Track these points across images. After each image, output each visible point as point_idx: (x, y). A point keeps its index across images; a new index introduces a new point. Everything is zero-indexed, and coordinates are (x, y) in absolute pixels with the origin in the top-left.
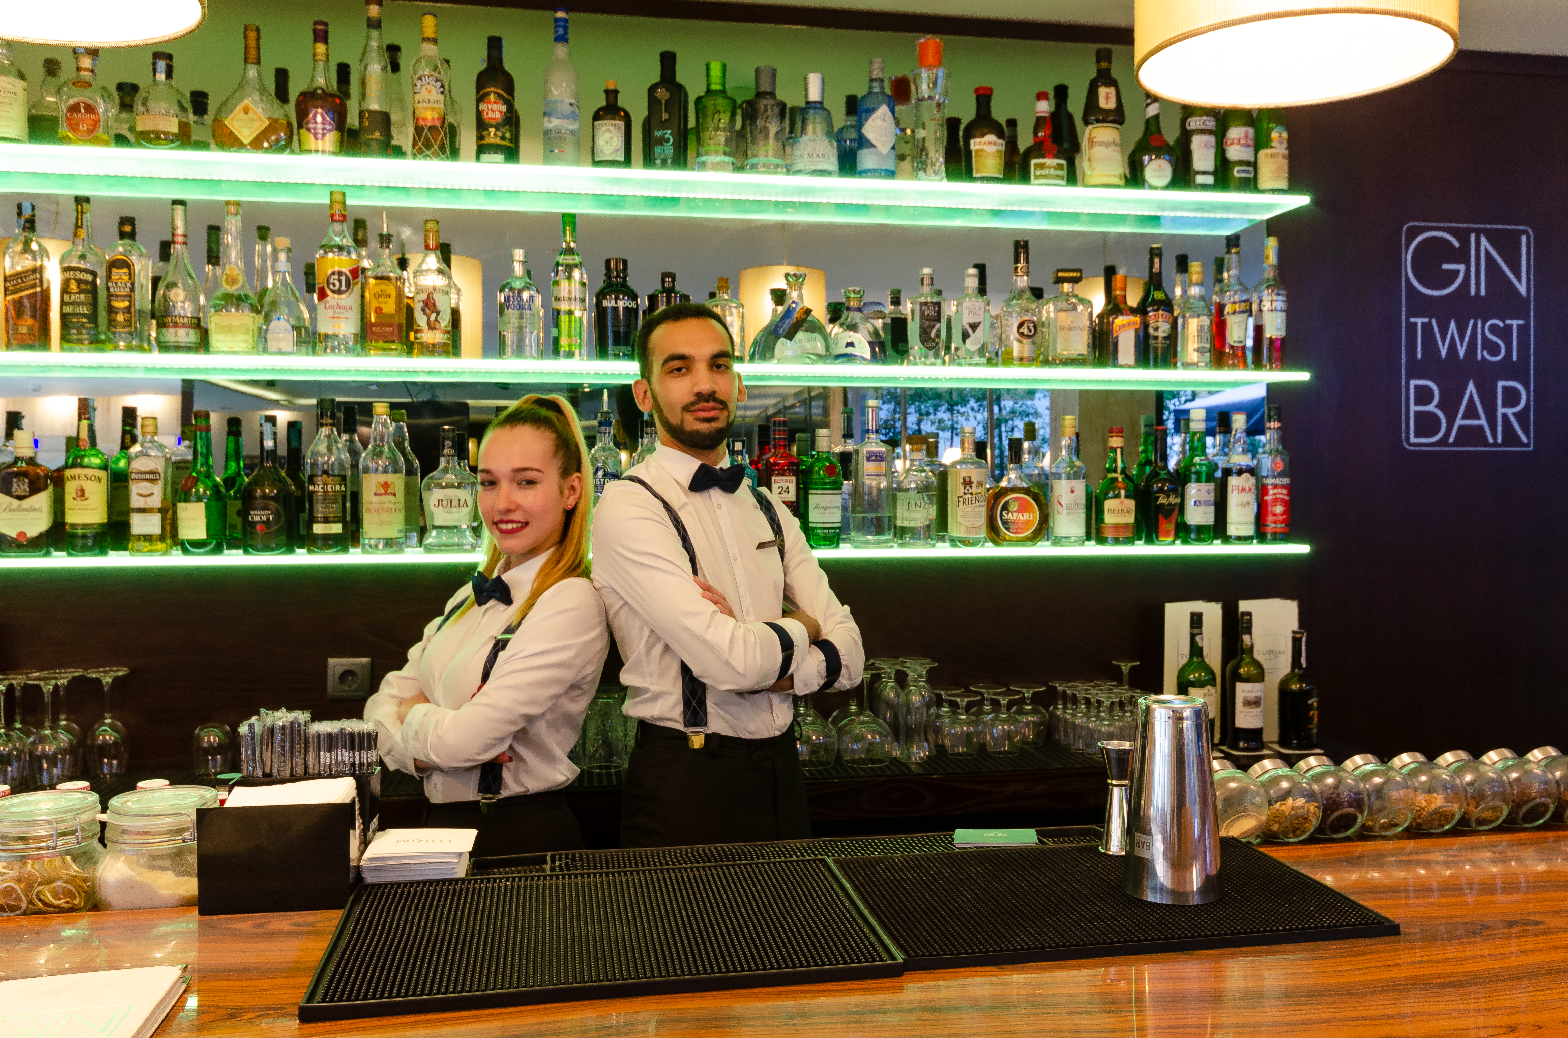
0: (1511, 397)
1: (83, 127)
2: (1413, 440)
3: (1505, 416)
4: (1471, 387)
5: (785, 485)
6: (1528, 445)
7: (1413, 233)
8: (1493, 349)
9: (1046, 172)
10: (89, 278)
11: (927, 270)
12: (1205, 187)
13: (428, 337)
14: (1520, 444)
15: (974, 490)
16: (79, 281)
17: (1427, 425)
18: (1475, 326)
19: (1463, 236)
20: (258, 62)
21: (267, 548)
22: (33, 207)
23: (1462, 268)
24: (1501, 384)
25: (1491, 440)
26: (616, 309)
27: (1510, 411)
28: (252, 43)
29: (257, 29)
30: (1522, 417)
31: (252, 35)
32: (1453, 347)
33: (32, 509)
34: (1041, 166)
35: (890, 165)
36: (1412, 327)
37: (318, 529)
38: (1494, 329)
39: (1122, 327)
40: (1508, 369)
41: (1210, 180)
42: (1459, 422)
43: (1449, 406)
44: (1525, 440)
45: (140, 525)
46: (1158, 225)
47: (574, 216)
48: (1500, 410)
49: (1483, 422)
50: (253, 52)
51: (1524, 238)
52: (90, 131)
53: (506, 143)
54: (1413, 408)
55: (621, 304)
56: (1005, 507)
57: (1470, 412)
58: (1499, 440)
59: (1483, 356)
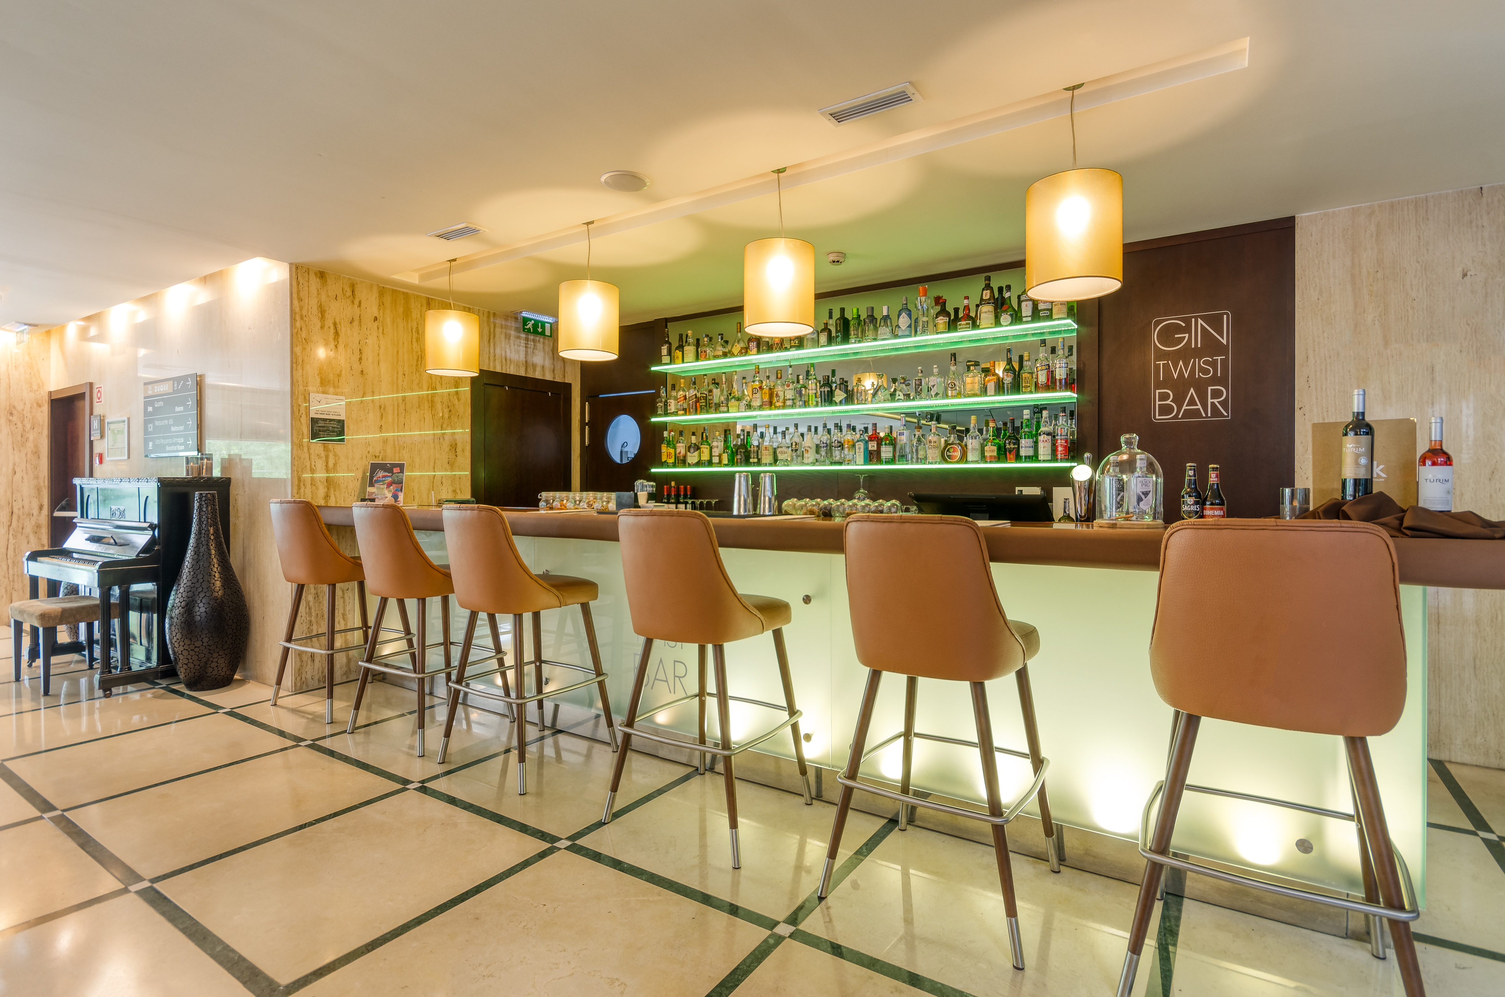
0: (1216, 394)
1: (703, 357)
2: (1157, 417)
3: (1213, 403)
4: (1192, 390)
5: (873, 445)
6: (1228, 416)
7: (1158, 323)
8: (1207, 372)
9: (962, 327)
10: (705, 395)
11: (919, 368)
12: (1027, 322)
13: (778, 404)
14: (1223, 416)
15: (932, 444)
16: (703, 397)
17: (1165, 410)
18: (1194, 362)
19: (1188, 321)
20: (740, 332)
21: (741, 466)
22: (695, 379)
23: (1187, 335)
24: (1210, 388)
25: (1204, 415)
26: (824, 391)
27: (1215, 401)
28: (739, 327)
29: (740, 323)
30: (1224, 404)
31: (739, 325)
32: (1181, 373)
33: (694, 456)
34: (960, 325)
35: (907, 333)
36: (1157, 367)
37: (751, 460)
38: (1205, 362)
39: (989, 381)
40: (1214, 380)
41: (1030, 319)
42: (1184, 407)
43: (1179, 400)
44: (1226, 414)
45: (716, 460)
46: (1007, 339)
47: (813, 364)
48: (1210, 401)
49: (1199, 407)
50: (739, 330)
51: (1225, 316)
52: (705, 357)
53: (797, 344)
54: (1158, 403)
55: (826, 390)
56: (948, 450)
57: (1192, 402)
58: (1209, 415)
59: (1199, 374)
